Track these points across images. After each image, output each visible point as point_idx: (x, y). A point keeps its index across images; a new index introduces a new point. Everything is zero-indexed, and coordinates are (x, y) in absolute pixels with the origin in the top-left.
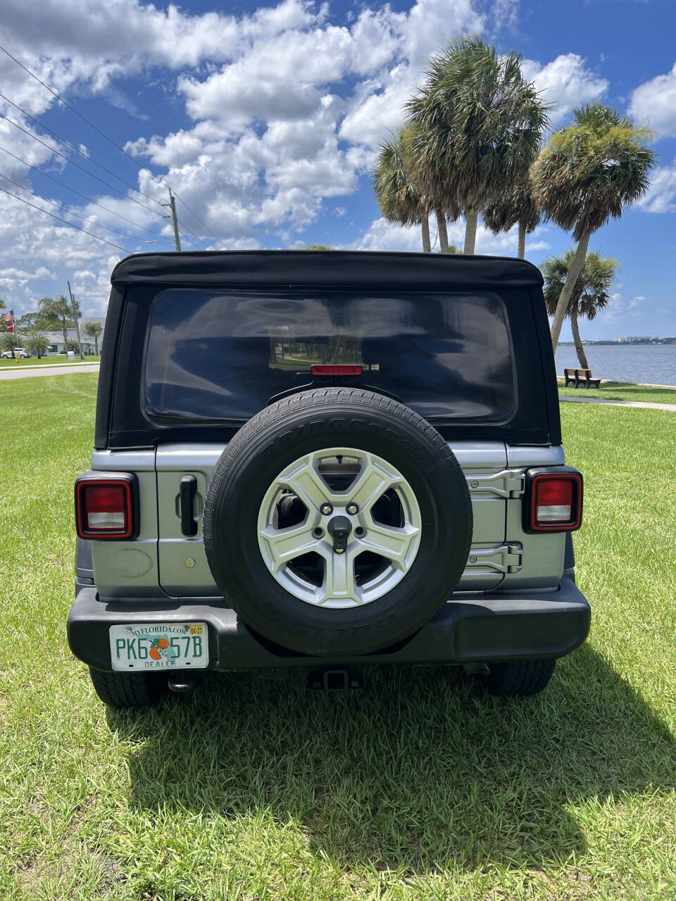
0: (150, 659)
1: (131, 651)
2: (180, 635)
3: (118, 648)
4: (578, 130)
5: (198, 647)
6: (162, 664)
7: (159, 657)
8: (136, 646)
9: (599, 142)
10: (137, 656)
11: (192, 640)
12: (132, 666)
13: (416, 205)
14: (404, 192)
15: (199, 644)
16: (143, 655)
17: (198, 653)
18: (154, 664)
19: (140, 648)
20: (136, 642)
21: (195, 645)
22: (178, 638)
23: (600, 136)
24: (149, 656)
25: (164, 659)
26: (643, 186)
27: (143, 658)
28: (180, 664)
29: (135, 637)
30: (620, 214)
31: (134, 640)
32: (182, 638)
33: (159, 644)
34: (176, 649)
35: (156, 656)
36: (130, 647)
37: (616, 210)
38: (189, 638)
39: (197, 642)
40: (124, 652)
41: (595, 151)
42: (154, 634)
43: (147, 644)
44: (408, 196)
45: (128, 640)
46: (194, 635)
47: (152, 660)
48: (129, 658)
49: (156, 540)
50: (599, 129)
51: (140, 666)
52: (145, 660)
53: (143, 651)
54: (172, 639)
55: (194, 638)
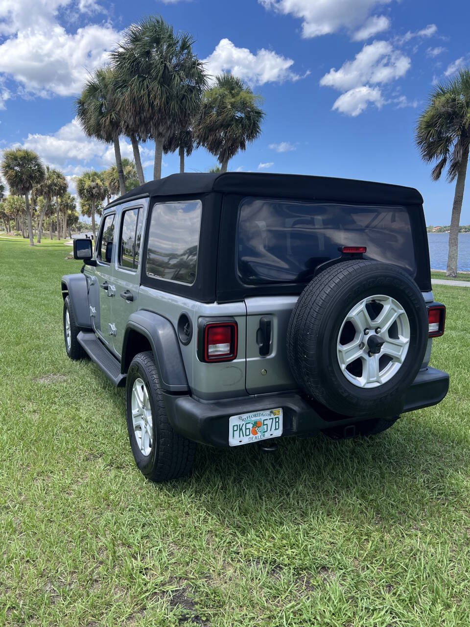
0: (251, 435)
1: (241, 432)
2: (268, 417)
3: (234, 431)
4: (220, 91)
5: (277, 423)
6: (259, 437)
7: (257, 433)
8: (244, 428)
9: (233, 100)
10: (244, 435)
11: (274, 420)
12: (240, 442)
13: (117, 128)
14: (109, 118)
15: (278, 422)
16: (248, 434)
17: (277, 428)
18: (254, 439)
19: (246, 429)
20: (244, 426)
21: (276, 422)
22: (267, 419)
23: (233, 96)
24: (251, 433)
25: (259, 434)
26: (258, 132)
27: (248, 435)
28: (267, 436)
29: (244, 422)
30: (245, 149)
31: (243, 424)
32: (270, 419)
33: (256, 425)
34: (265, 426)
35: (255, 433)
36: (241, 429)
37: (243, 146)
38: (273, 419)
39: (277, 421)
40: (237, 433)
41: (231, 106)
42: (254, 419)
43: (250, 426)
44: (111, 122)
45: (240, 425)
46: (276, 416)
47: (253, 436)
48: (240, 436)
49: (244, 360)
50: (233, 92)
51: (246, 440)
52: (248, 437)
53: (248, 431)
54: (264, 420)
55: (276, 418)
